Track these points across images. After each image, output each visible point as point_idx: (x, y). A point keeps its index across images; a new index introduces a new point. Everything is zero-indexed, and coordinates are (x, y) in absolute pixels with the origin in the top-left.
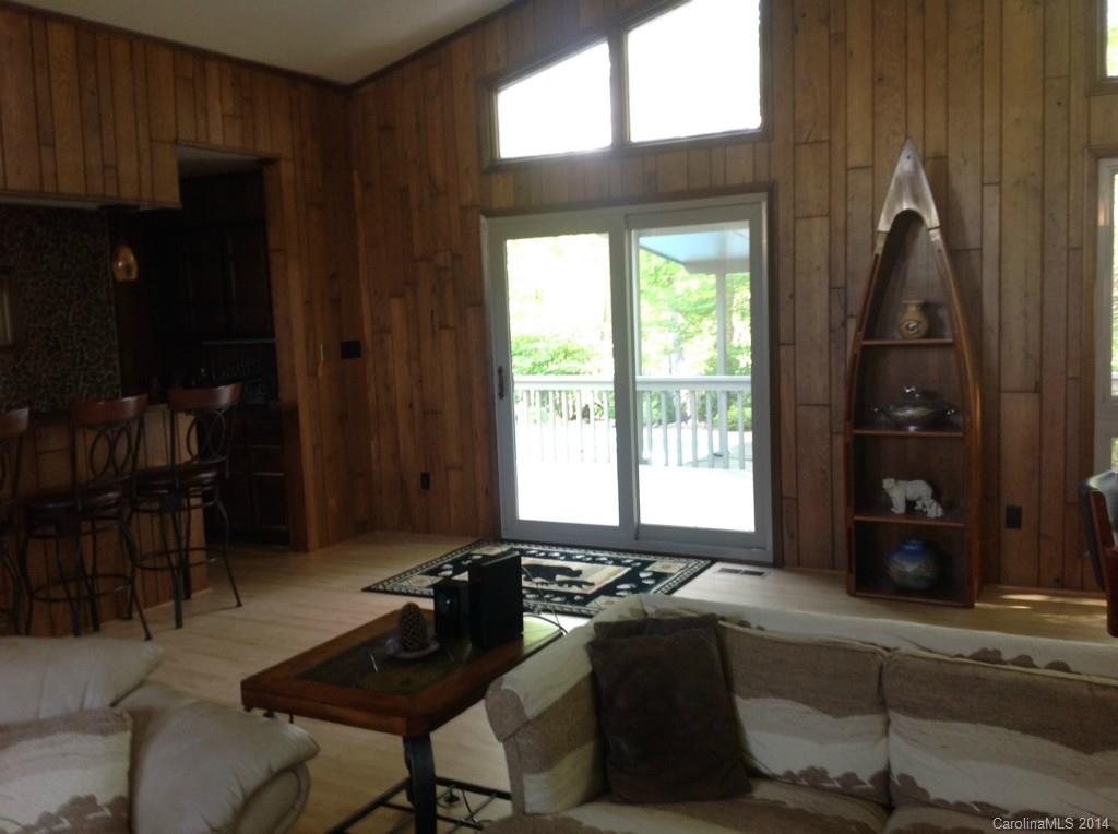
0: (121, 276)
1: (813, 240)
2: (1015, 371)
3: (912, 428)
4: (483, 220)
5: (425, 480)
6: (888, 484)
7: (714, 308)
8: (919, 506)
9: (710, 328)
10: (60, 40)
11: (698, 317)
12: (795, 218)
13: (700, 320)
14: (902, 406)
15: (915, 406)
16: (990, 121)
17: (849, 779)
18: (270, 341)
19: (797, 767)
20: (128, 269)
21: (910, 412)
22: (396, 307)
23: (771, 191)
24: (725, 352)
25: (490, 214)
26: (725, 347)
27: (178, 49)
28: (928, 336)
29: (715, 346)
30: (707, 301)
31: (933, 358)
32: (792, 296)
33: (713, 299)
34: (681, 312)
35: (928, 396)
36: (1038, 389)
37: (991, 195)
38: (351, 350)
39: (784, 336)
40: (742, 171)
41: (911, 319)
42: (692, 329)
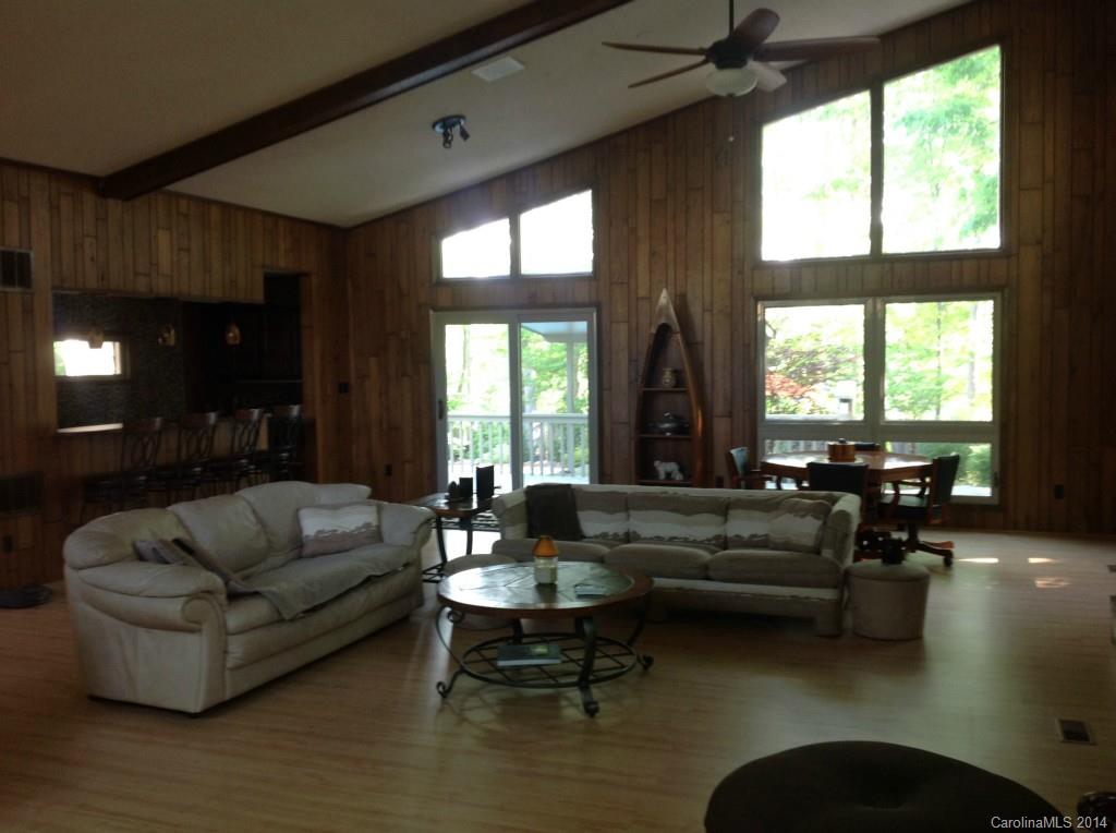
0: (231, 342)
1: (621, 334)
2: (719, 407)
3: (668, 434)
4: (431, 312)
5: (389, 470)
6: (657, 463)
7: (564, 366)
8: (673, 476)
9: (559, 383)
10: (215, 214)
11: (549, 374)
12: (611, 323)
13: (551, 377)
14: (663, 422)
15: (668, 422)
16: (707, 279)
17: (616, 535)
18: (298, 381)
19: (598, 533)
20: (235, 337)
21: (667, 425)
22: (373, 361)
23: (598, 306)
24: (573, 404)
25: (436, 309)
26: (572, 400)
27: (267, 214)
28: (675, 387)
29: (564, 399)
30: (557, 360)
31: (680, 399)
32: (610, 364)
33: (562, 359)
34: (535, 369)
35: (677, 418)
36: (730, 415)
37: (707, 316)
38: (344, 388)
39: (606, 385)
40: (583, 294)
41: (667, 378)
42: (544, 383)
